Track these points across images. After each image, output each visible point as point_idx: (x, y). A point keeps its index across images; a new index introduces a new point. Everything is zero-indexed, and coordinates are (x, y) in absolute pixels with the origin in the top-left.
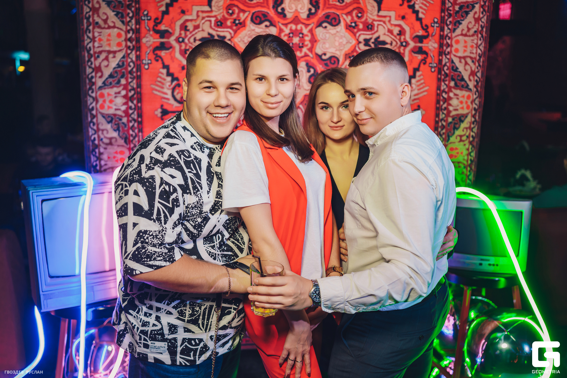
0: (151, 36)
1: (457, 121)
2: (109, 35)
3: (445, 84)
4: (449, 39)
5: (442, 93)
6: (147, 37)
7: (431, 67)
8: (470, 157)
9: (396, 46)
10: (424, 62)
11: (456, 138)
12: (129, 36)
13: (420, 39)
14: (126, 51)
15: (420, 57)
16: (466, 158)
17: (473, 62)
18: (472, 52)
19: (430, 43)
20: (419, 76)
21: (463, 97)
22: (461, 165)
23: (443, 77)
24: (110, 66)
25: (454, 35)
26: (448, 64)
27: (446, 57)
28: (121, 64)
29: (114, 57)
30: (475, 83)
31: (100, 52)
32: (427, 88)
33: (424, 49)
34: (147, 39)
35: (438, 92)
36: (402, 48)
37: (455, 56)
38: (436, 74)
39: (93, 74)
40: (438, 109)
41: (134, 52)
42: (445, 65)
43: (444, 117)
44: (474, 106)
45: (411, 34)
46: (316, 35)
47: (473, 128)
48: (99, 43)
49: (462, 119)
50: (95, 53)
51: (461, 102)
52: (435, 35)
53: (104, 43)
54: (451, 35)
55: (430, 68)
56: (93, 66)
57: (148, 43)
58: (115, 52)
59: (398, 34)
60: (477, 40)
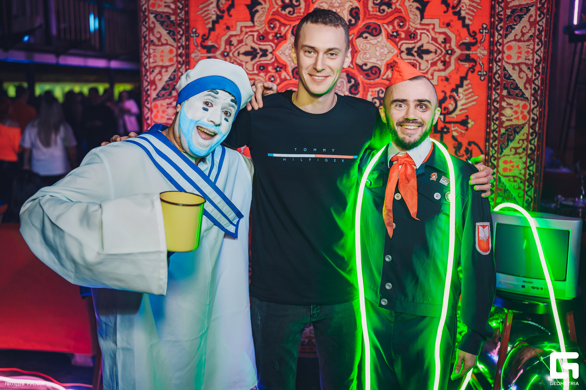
0: (199, 51)
1: (510, 132)
2: (162, 52)
3: (496, 93)
4: (500, 45)
5: (493, 103)
6: (195, 53)
7: (481, 75)
8: (528, 172)
9: (441, 54)
10: (472, 70)
11: (511, 151)
12: (180, 51)
13: (468, 46)
14: (177, 66)
15: (467, 65)
16: (523, 172)
17: (529, 68)
18: (527, 58)
19: (479, 50)
20: (467, 85)
21: (518, 106)
22: (516, 179)
23: (494, 86)
24: (163, 80)
25: (505, 41)
26: (499, 72)
27: (497, 64)
28: (172, 77)
29: (167, 71)
30: (533, 92)
31: (155, 67)
32: (476, 97)
33: (472, 56)
34: (196, 55)
35: (489, 101)
36: (448, 56)
37: (507, 63)
38: (485, 82)
39: (149, 87)
40: (489, 120)
41: (184, 67)
42: (496, 73)
43: (496, 128)
44: (532, 116)
45: (457, 42)
46: (356, 46)
47: (532, 140)
48: (154, 59)
49: (518, 130)
50: (150, 68)
51: (516, 112)
52: (484, 41)
53: (158, 59)
54: (503, 41)
55: (479, 76)
56: (149, 80)
57: (197, 58)
58: (167, 67)
59: (442, 42)
60: (534, 45)
